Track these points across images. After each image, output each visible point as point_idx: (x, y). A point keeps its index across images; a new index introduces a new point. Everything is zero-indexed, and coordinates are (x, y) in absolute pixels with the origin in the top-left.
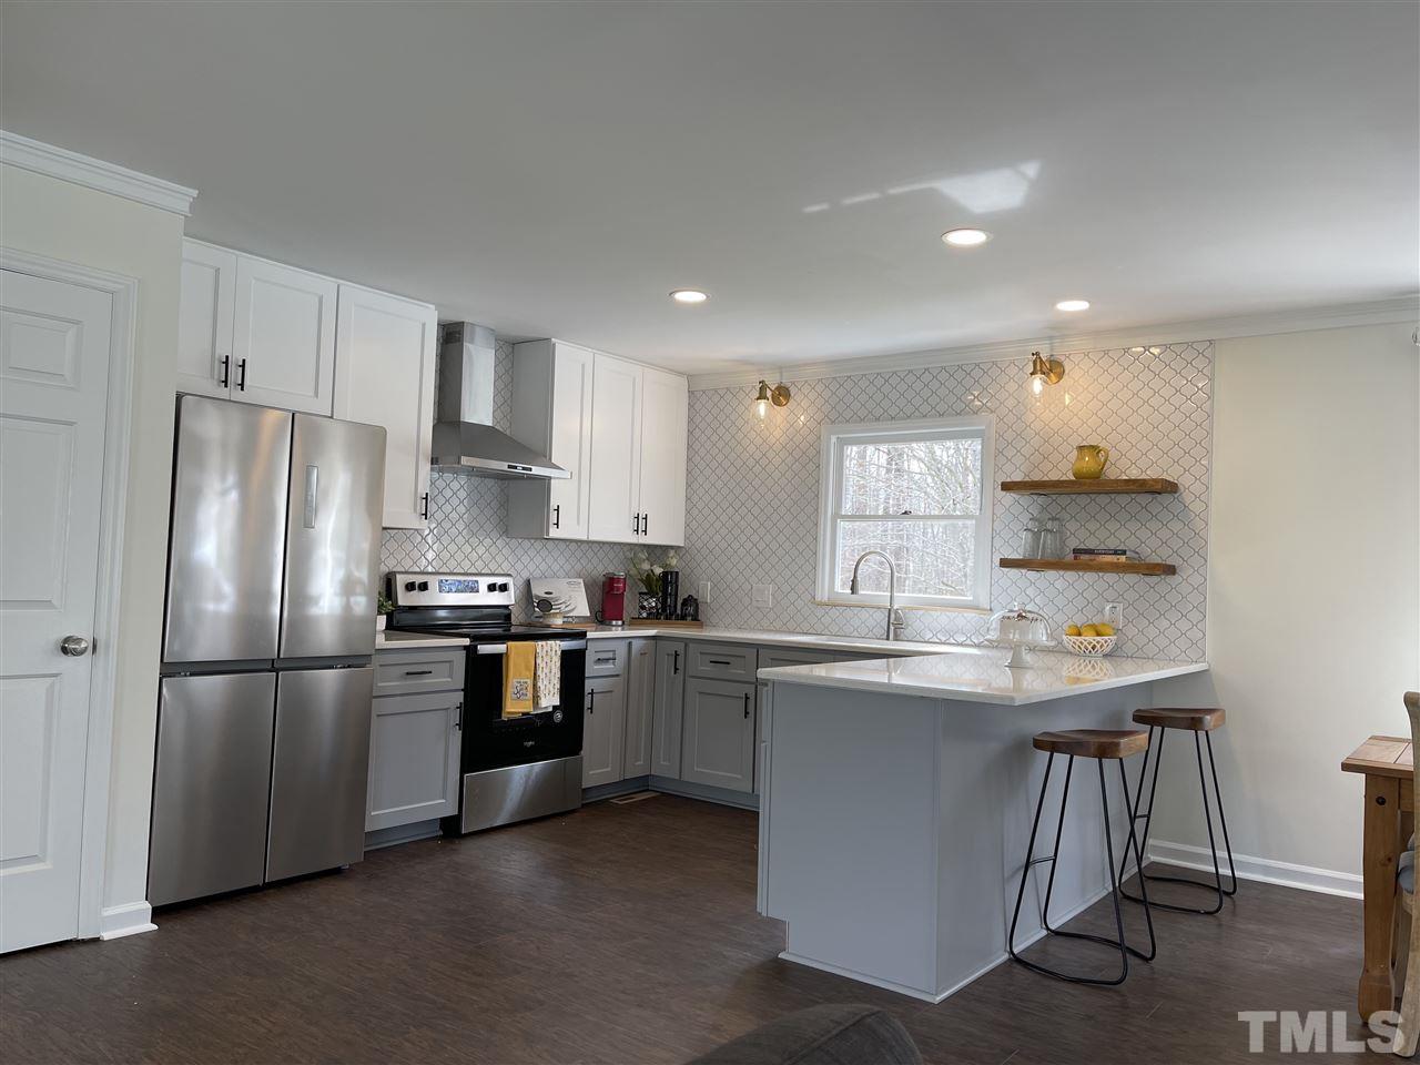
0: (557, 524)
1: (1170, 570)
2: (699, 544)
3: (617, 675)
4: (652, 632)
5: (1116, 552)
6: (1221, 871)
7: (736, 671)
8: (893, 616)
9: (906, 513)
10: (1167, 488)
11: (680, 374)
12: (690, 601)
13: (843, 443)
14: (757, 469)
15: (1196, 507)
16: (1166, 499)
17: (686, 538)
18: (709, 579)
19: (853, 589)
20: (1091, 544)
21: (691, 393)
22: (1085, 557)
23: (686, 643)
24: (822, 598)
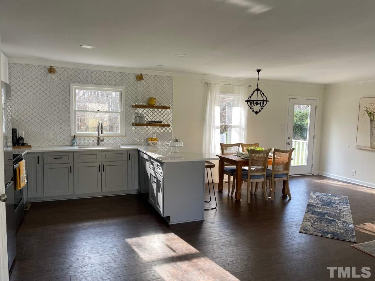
5: (160, 122)
7: (65, 160)
9: (98, 110)
12: (21, 138)
13: (76, 89)
15: (170, 112)
16: (164, 110)
18: (24, 130)
21: (9, 64)
23: (43, 153)
24: (73, 135)
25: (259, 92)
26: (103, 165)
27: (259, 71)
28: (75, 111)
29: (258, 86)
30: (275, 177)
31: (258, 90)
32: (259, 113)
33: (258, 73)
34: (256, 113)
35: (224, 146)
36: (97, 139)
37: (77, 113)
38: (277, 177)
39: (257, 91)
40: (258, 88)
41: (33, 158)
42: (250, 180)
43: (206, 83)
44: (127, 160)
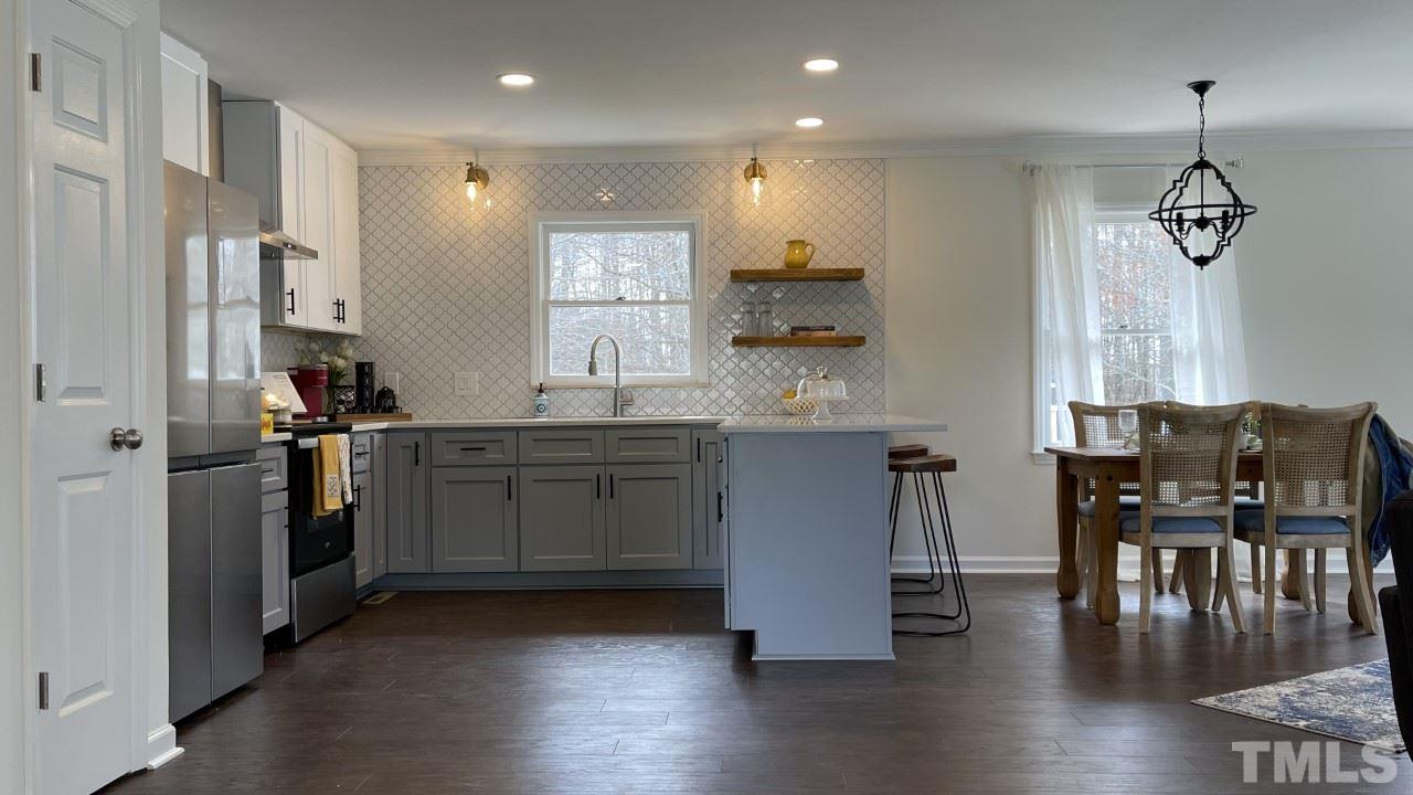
0: (293, 310)
1: (860, 341)
2: (381, 333)
3: (364, 472)
4: (384, 425)
5: (827, 329)
6: (944, 571)
7: (492, 456)
8: (619, 395)
9: (620, 298)
10: (853, 276)
11: (352, 146)
12: (387, 394)
13: (548, 230)
14: (452, 254)
15: (874, 291)
16: (852, 285)
17: (364, 327)
18: (398, 369)
19: (592, 370)
20: (810, 323)
21: (361, 168)
22: (802, 334)
23: (428, 431)
24: (535, 383)
25: (1209, 173)
26: (611, 476)
27: (1201, 88)
28: (547, 303)
29: (1201, 150)
30: (1280, 530)
31: (1202, 165)
32: (1213, 263)
33: (1202, 96)
34: (1201, 261)
35: (1088, 413)
36: (613, 396)
37: (552, 311)
38: (1290, 529)
39: (1199, 171)
40: (1202, 158)
41: (403, 447)
42: (1147, 537)
43: (1024, 168)
44: (689, 460)
